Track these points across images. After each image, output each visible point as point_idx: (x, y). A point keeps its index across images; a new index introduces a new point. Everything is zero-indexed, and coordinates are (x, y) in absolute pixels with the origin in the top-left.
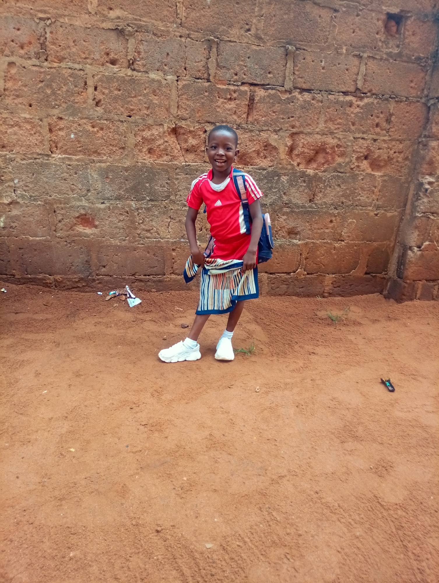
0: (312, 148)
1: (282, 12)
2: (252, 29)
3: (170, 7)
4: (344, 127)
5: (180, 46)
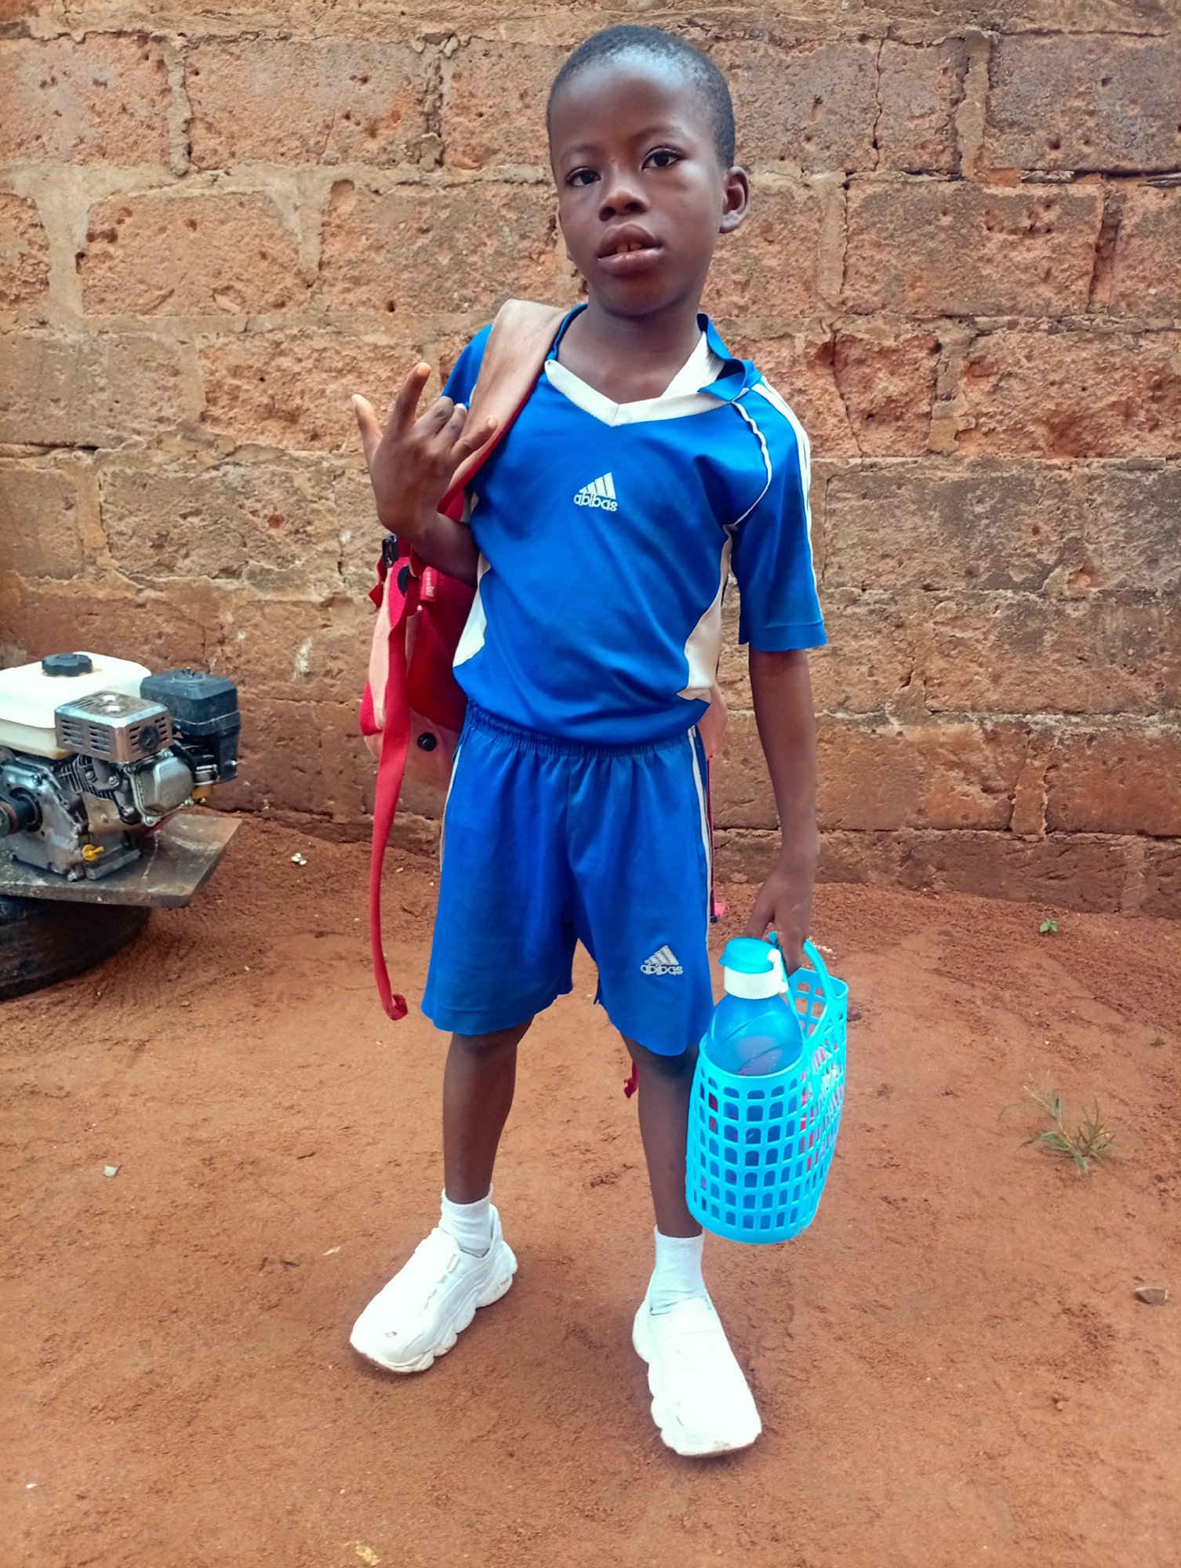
5: (861, 69)
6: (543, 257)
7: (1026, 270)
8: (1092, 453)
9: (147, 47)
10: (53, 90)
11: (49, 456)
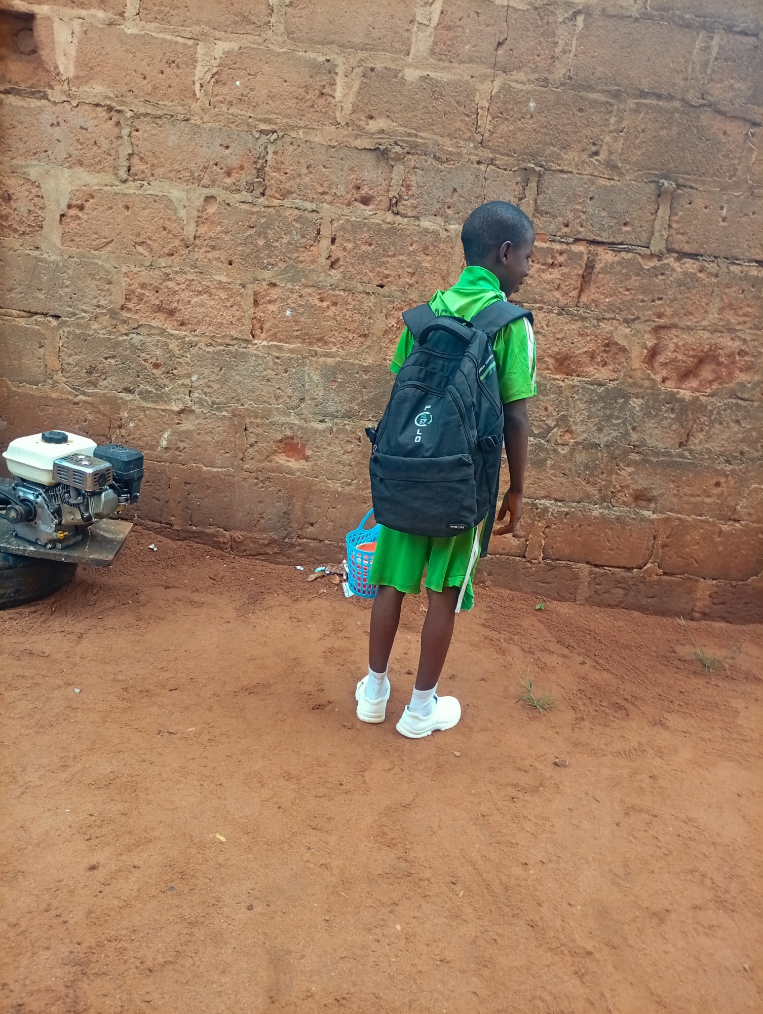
0: (691, 353)
1: (657, 125)
2: (602, 153)
3: (468, 115)
4: (756, 321)
5: (476, 177)
6: (312, 248)
7: (548, 283)
8: (574, 374)
9: (112, 114)
10: (57, 128)
11: (33, 319)
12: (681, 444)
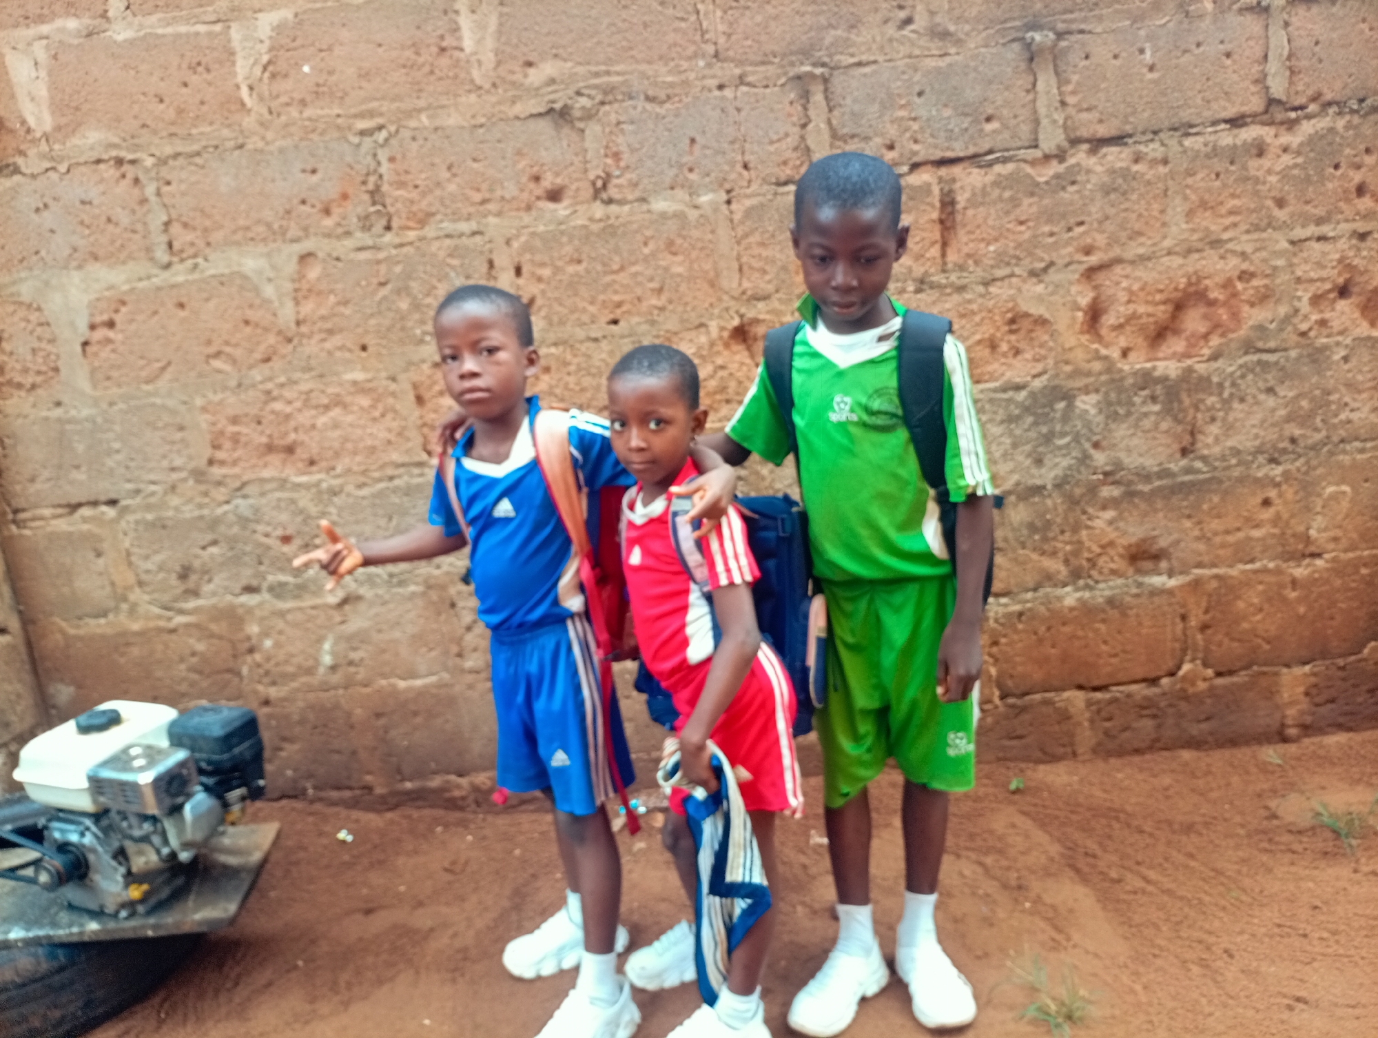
0: (1158, 297)
2: (917, 18)
3: (682, 19)
4: (1253, 218)
5: (723, 111)
9: (123, 168)
10: (45, 214)
11: (76, 515)
12: (1184, 452)
